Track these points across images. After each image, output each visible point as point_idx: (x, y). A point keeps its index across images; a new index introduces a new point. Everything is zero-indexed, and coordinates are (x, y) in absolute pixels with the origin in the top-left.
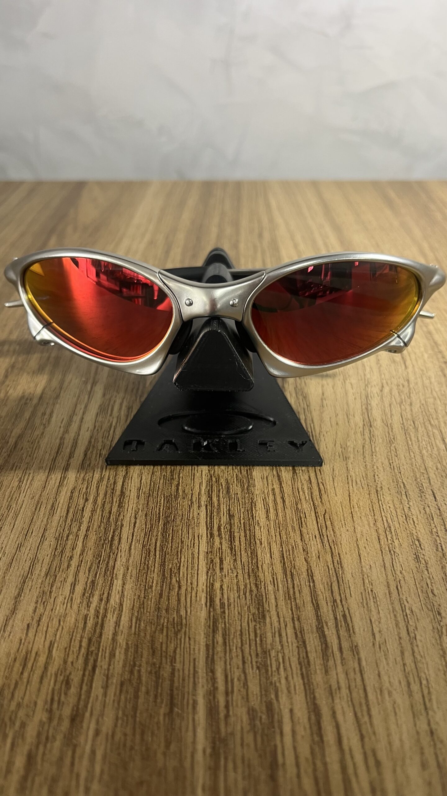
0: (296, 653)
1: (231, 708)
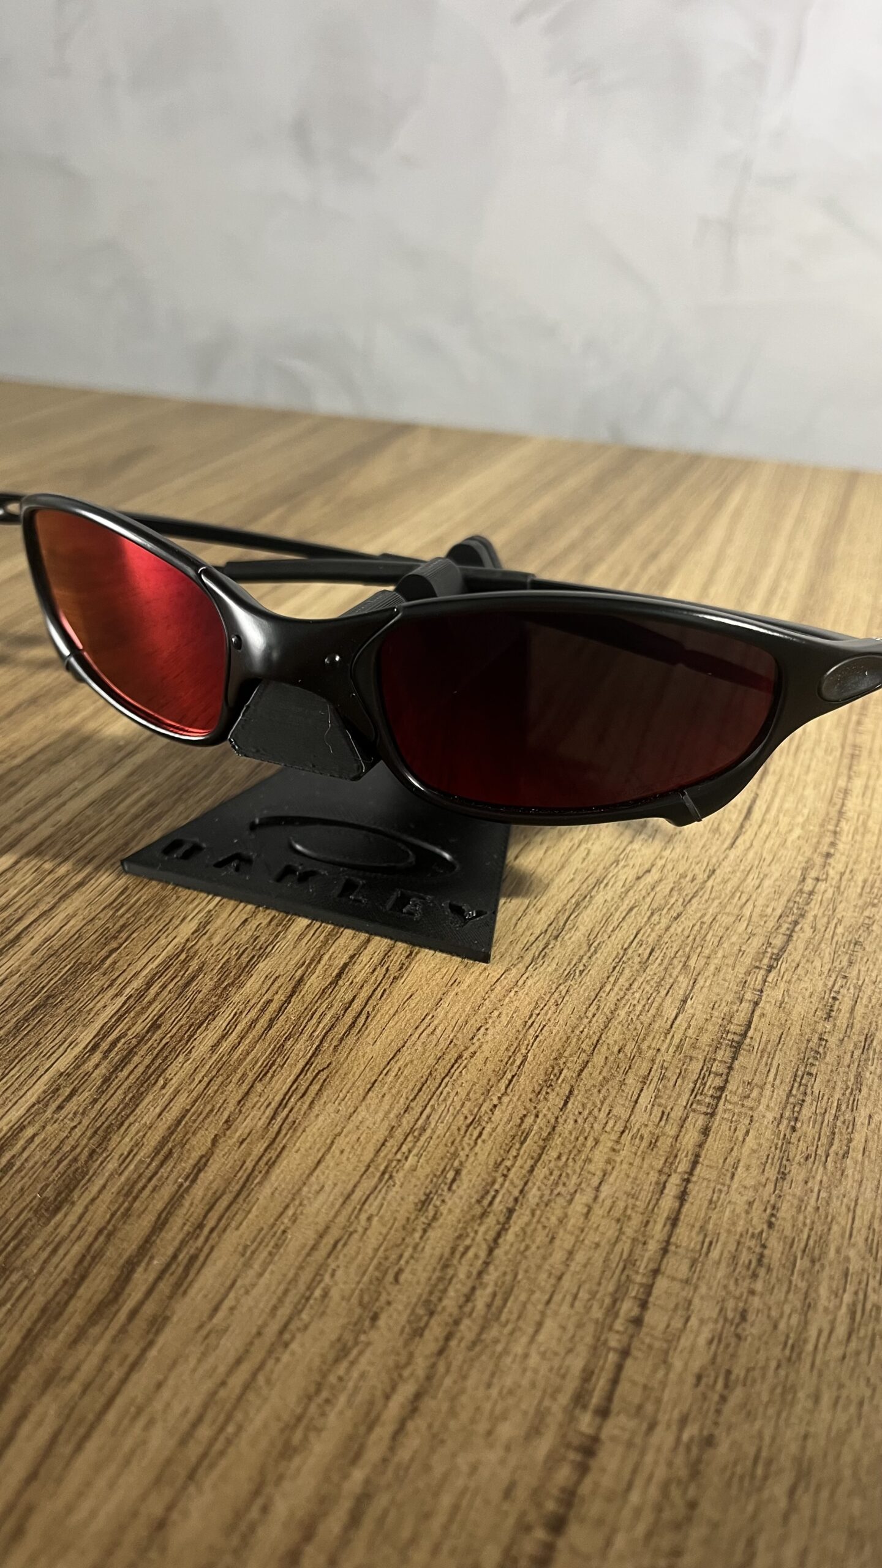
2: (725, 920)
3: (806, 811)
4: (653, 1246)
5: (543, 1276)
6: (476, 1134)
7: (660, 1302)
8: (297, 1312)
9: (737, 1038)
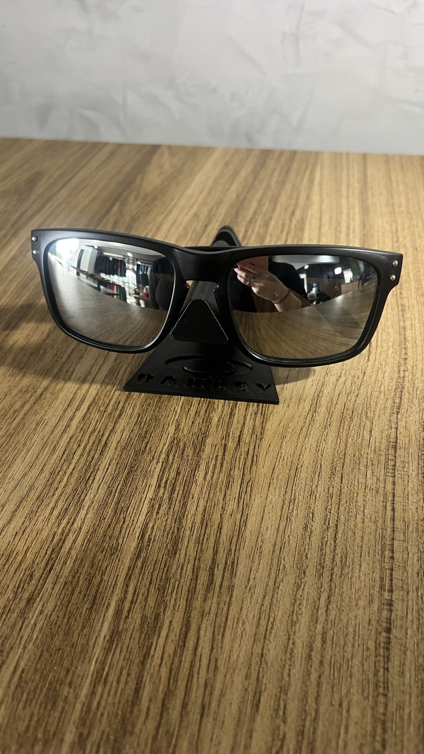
0: (188, 584)
1: (131, 612)
2: (376, 394)
3: (392, 339)
4: (389, 530)
5: (356, 547)
6: (314, 498)
7: (398, 550)
8: (277, 576)
9: (394, 444)
